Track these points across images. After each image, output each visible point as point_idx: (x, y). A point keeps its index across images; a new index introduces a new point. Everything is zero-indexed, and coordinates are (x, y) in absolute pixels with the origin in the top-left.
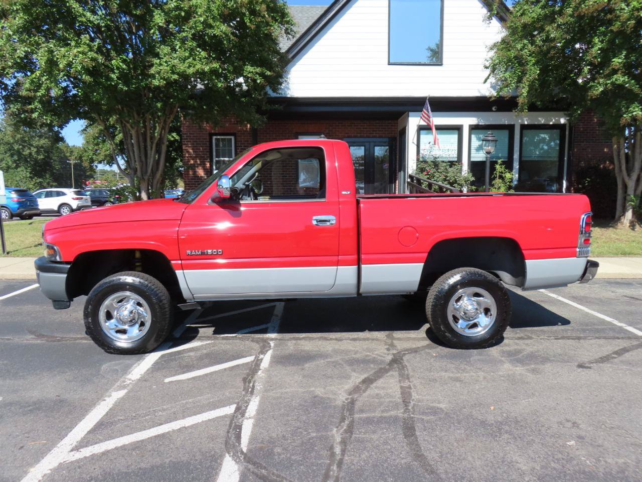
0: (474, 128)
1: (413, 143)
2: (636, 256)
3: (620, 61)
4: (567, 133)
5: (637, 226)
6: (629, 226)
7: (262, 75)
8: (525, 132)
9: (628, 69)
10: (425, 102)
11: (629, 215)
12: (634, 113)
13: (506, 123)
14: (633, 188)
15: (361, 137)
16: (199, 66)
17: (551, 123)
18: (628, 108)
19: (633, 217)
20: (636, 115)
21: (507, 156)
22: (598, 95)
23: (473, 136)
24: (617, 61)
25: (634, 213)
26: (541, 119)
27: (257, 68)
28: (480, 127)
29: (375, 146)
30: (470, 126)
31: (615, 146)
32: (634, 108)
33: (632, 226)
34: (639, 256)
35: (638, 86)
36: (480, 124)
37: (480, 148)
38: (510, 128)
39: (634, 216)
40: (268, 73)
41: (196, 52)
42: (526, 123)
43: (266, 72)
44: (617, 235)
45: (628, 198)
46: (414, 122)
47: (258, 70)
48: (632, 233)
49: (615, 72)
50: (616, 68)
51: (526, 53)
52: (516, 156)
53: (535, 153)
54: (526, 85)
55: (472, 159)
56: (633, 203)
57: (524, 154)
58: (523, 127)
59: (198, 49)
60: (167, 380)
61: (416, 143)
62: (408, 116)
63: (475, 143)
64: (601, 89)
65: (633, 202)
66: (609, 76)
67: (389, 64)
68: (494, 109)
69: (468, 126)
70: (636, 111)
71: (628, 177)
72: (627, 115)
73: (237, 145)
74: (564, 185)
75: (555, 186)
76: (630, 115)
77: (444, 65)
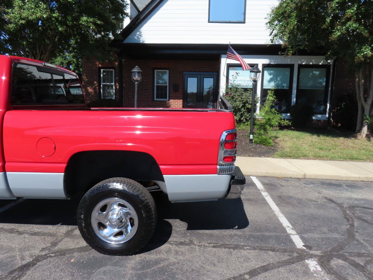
0: (265, 66)
1: (224, 75)
3: (352, 11)
4: (331, 71)
5: (372, 138)
6: (366, 138)
7: (95, 24)
8: (302, 70)
11: (365, 130)
13: (289, 63)
14: (369, 110)
15: (195, 71)
17: (320, 64)
18: (361, 49)
19: (368, 132)
20: (366, 54)
21: (289, 86)
22: (336, 38)
23: (265, 72)
24: (350, 12)
25: (368, 128)
26: (312, 61)
27: (91, 18)
28: (271, 65)
29: (204, 78)
30: (263, 65)
31: (357, 79)
32: (365, 49)
33: (368, 137)
36: (271, 63)
37: (270, 81)
38: (291, 67)
39: (369, 131)
40: (99, 22)
41: (40, 5)
42: (304, 64)
43: (97, 21)
44: (354, 143)
45: (365, 117)
46: (224, 61)
47: (91, 20)
49: (349, 19)
50: (349, 17)
51: (289, 9)
52: (295, 85)
53: (308, 84)
54: (287, 33)
55: (264, 88)
56: (367, 121)
57: (300, 84)
58: (301, 66)
61: (226, 75)
62: (221, 58)
63: (267, 76)
64: (339, 34)
65: (368, 120)
66: (344, 24)
67: (209, 22)
68: (279, 53)
69: (262, 64)
70: (366, 51)
71: (365, 102)
72: (360, 54)
73: (116, 75)
74: (328, 107)
75: (322, 108)
76: (362, 54)
77: (246, 23)
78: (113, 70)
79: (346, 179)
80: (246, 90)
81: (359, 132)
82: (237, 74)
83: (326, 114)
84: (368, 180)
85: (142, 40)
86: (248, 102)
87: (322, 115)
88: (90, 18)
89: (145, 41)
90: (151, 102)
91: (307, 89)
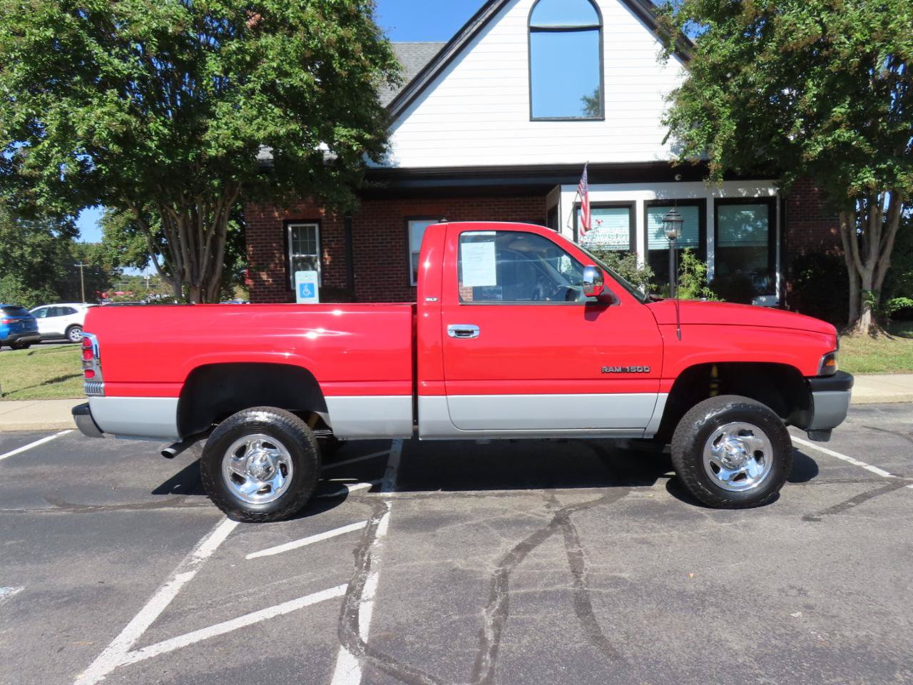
0: (650, 205)
1: (568, 227)
3: (843, 110)
4: (778, 208)
5: (879, 333)
6: (869, 333)
7: (359, 139)
8: (720, 208)
9: (855, 121)
10: (583, 170)
11: (867, 318)
12: (865, 180)
13: (695, 196)
14: (870, 281)
16: (271, 128)
17: (756, 196)
18: (857, 172)
19: (872, 322)
20: (867, 182)
21: (697, 242)
22: (815, 156)
23: (650, 216)
24: (839, 111)
25: (873, 315)
26: (742, 190)
28: (659, 203)
30: (646, 202)
31: (844, 224)
32: (864, 174)
33: (872, 332)
34: (882, 373)
35: (868, 144)
36: (660, 199)
37: (660, 233)
38: (701, 203)
39: (875, 320)
40: (367, 136)
41: (268, 110)
42: (722, 196)
43: (364, 135)
44: (852, 345)
45: (864, 295)
46: (568, 198)
48: (873, 342)
49: (837, 125)
50: (838, 120)
51: (718, 103)
52: (710, 240)
53: (737, 237)
54: (718, 145)
55: (651, 247)
56: (870, 302)
57: (720, 239)
58: (718, 202)
59: (270, 105)
60: (249, 557)
61: (572, 227)
62: (560, 191)
63: (654, 226)
64: (820, 149)
65: (871, 300)
66: (829, 131)
67: (532, 120)
68: (677, 178)
69: (643, 202)
70: (867, 178)
71: (862, 267)
72: (856, 182)
73: (323, 236)
74: (778, 280)
75: (765, 282)
76: (860, 183)
77: (606, 120)
78: (316, 226)
79: (874, 402)
80: (622, 254)
81: (854, 323)
82: (599, 223)
83: (775, 294)
85: (393, 159)
86: (632, 279)
87: (768, 297)
89: (399, 163)
90: (403, 289)
91: (734, 245)
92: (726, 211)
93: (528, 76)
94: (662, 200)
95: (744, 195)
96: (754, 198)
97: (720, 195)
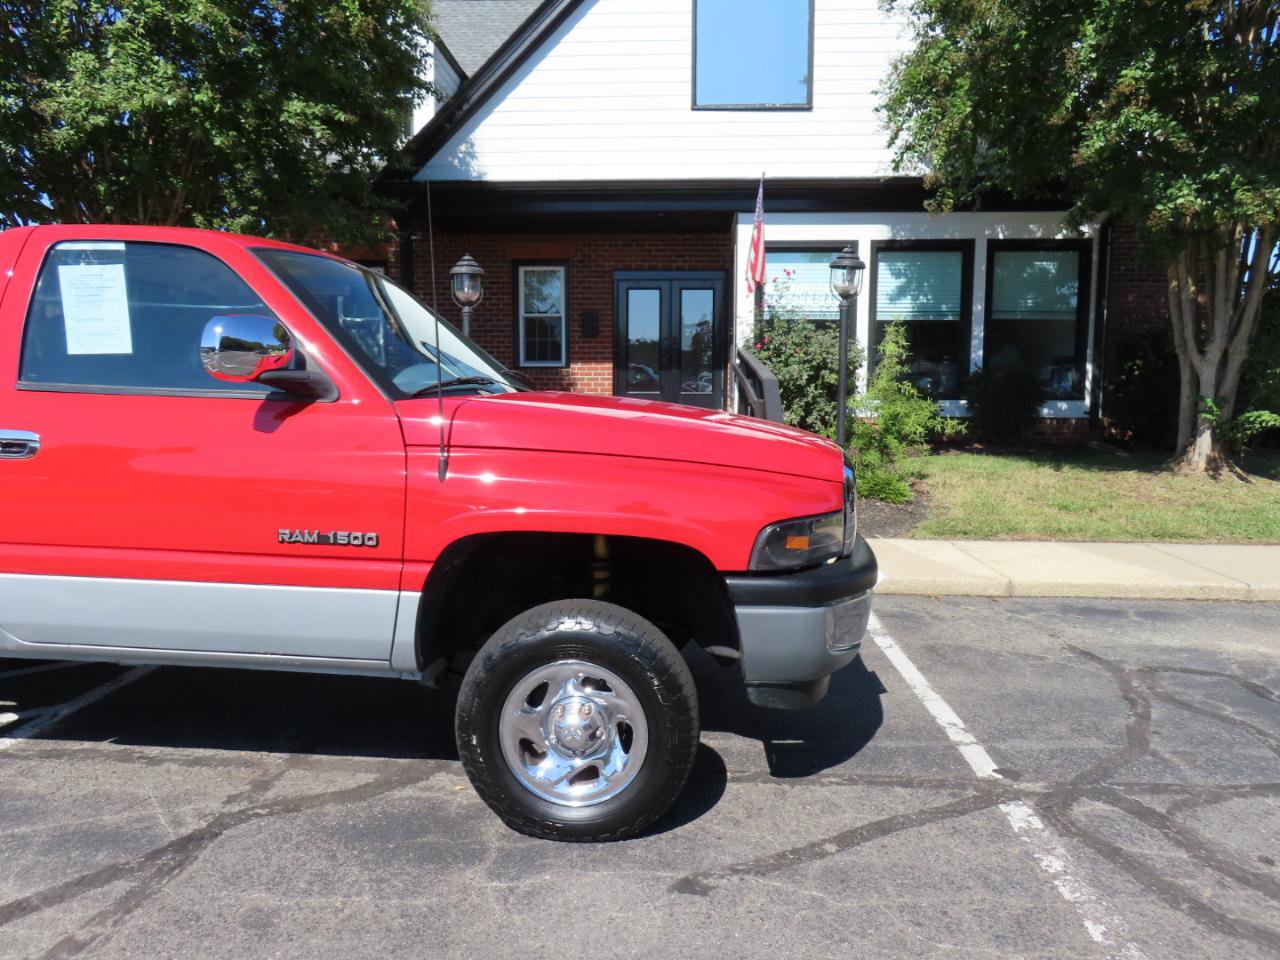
0: (881, 249)
2: (1190, 540)
3: (1139, 74)
4: (1095, 257)
5: (1225, 471)
6: (1207, 470)
7: (328, 121)
8: (1000, 256)
11: (1204, 443)
12: (1180, 201)
13: (957, 236)
14: (1213, 382)
15: (651, 269)
16: (151, 97)
17: (1059, 237)
18: (1167, 186)
19: (1213, 450)
21: (959, 310)
22: (1090, 157)
23: (882, 267)
24: (1130, 74)
25: (1215, 439)
26: (1035, 227)
27: (316, 105)
28: (897, 245)
29: (681, 289)
30: (873, 243)
31: (1175, 283)
32: (1180, 189)
33: (1213, 467)
34: (1196, 541)
35: (1184, 135)
36: (899, 238)
37: (901, 292)
38: (965, 247)
39: (1218, 448)
40: (342, 116)
41: (152, 66)
42: (1001, 237)
43: (337, 114)
44: (1171, 488)
45: (1201, 406)
46: (746, 233)
47: (318, 109)
48: (1210, 486)
49: (1126, 100)
50: (1129, 91)
51: (945, 69)
52: (978, 308)
53: (1025, 304)
54: (940, 141)
55: (880, 317)
56: (1209, 416)
57: (996, 306)
58: (994, 246)
59: (156, 58)
62: (737, 223)
63: (888, 282)
64: (1099, 144)
65: (1211, 412)
66: (1114, 113)
67: (695, 107)
68: (926, 206)
69: (869, 244)
70: (1183, 196)
71: (1200, 356)
72: (1165, 205)
74: (1090, 375)
75: (1071, 376)
76: (1171, 205)
77: (814, 110)
80: (821, 325)
81: (1185, 451)
82: (788, 274)
83: (1083, 399)
84: (1206, 596)
85: (476, 168)
86: (830, 366)
87: (1072, 403)
88: (312, 104)
89: (485, 174)
91: (1019, 317)
92: (1007, 261)
93: (689, 36)
94: (901, 241)
95: (1039, 235)
96: (1054, 240)
97: (998, 234)
